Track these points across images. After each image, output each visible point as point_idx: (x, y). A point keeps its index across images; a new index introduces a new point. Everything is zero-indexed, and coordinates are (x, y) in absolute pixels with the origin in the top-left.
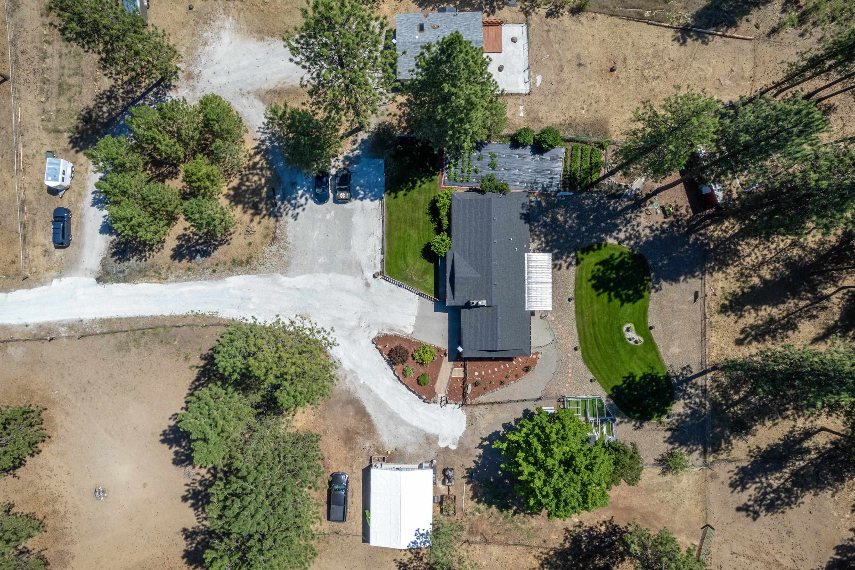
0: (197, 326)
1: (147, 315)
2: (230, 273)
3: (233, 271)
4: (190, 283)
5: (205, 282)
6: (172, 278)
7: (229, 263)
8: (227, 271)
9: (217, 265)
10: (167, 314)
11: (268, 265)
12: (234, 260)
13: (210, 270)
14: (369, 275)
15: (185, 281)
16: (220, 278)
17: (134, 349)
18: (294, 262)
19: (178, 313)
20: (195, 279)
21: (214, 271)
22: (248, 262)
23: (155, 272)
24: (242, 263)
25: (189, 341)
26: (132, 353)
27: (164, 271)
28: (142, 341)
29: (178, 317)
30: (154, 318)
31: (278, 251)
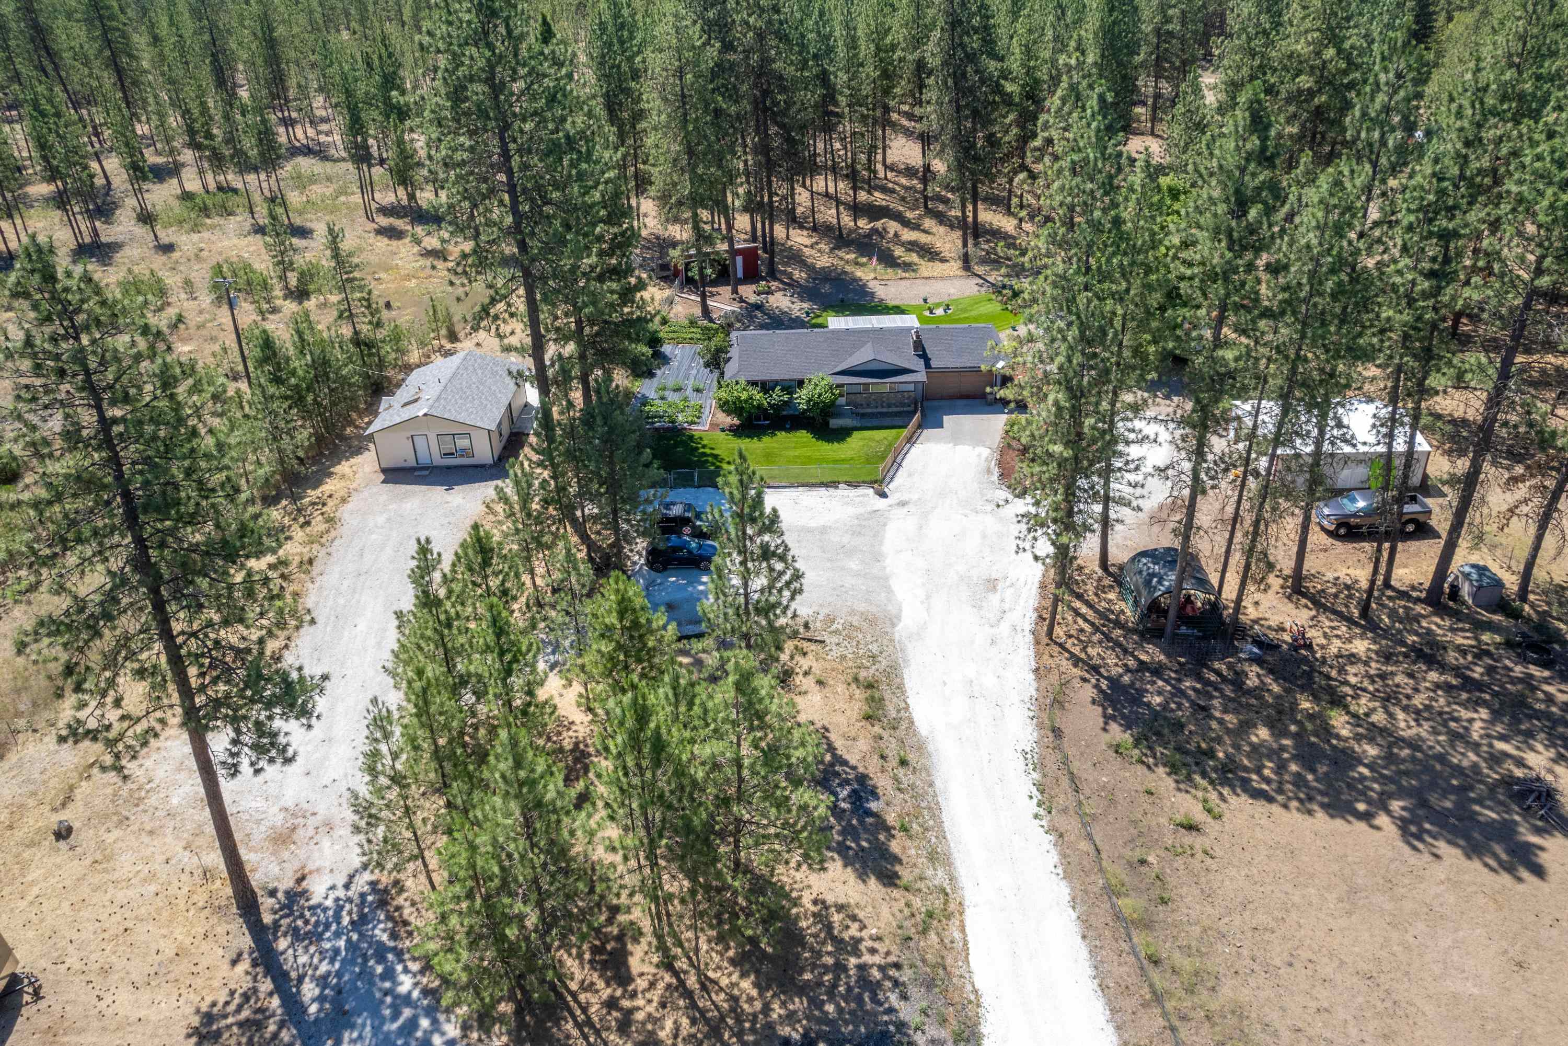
0: (1080, 803)
1: (1084, 953)
2: (904, 725)
3: (898, 720)
4: (947, 825)
5: (938, 784)
6: (939, 877)
7: (877, 729)
8: (901, 733)
9: (883, 757)
10: (1063, 891)
11: (874, 648)
12: (868, 718)
13: (901, 772)
14: (881, 503)
15: (941, 836)
16: (920, 748)
17: (1226, 991)
18: (862, 607)
19: (1054, 857)
20: (935, 810)
21: (903, 763)
22: (870, 686)
23: (924, 932)
24: (873, 698)
25: (1134, 823)
26: (1245, 994)
27: (917, 902)
28: (1186, 964)
29: (1064, 856)
30: (1088, 929)
31: (836, 632)
